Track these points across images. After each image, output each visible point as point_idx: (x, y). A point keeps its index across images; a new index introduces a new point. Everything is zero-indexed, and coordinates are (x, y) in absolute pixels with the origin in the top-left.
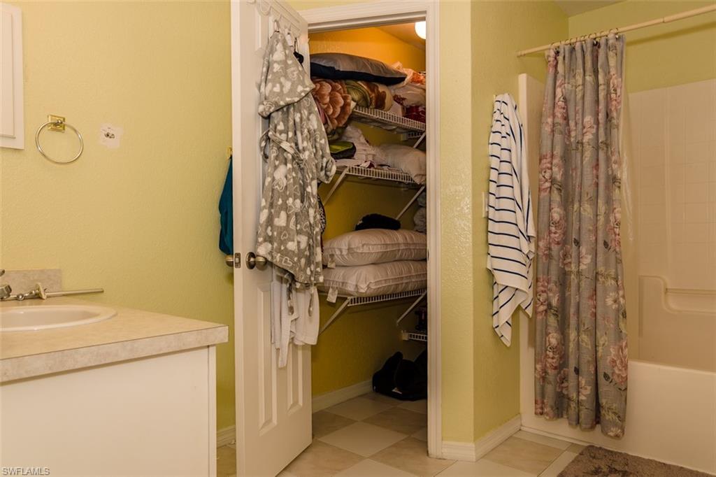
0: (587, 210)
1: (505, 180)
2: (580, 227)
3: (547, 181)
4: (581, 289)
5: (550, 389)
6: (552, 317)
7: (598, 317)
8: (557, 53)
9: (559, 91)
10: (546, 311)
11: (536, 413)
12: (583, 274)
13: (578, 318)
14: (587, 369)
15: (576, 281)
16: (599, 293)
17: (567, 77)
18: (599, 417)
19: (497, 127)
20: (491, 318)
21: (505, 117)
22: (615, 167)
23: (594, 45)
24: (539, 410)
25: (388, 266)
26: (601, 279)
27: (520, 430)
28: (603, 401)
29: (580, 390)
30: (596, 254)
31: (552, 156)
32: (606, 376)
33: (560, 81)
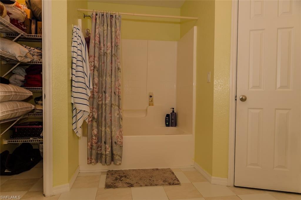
0: (108, 79)
1: (80, 63)
2: (106, 86)
3: (92, 66)
4: (106, 111)
5: (94, 152)
6: (95, 122)
7: (112, 121)
8: (96, 15)
9: (97, 30)
10: (92, 120)
11: (88, 164)
12: (107, 104)
13: (105, 122)
14: (109, 141)
15: (104, 107)
16: (112, 111)
17: (100, 25)
18: (113, 159)
19: (75, 39)
20: (72, 125)
21: (79, 36)
22: (119, 64)
23: (111, 16)
24: (90, 162)
25: (7, 104)
26: (113, 106)
27: (79, 173)
28: (114, 152)
29: (106, 150)
30: (111, 97)
31: (94, 56)
32: (115, 143)
33: (98, 26)
